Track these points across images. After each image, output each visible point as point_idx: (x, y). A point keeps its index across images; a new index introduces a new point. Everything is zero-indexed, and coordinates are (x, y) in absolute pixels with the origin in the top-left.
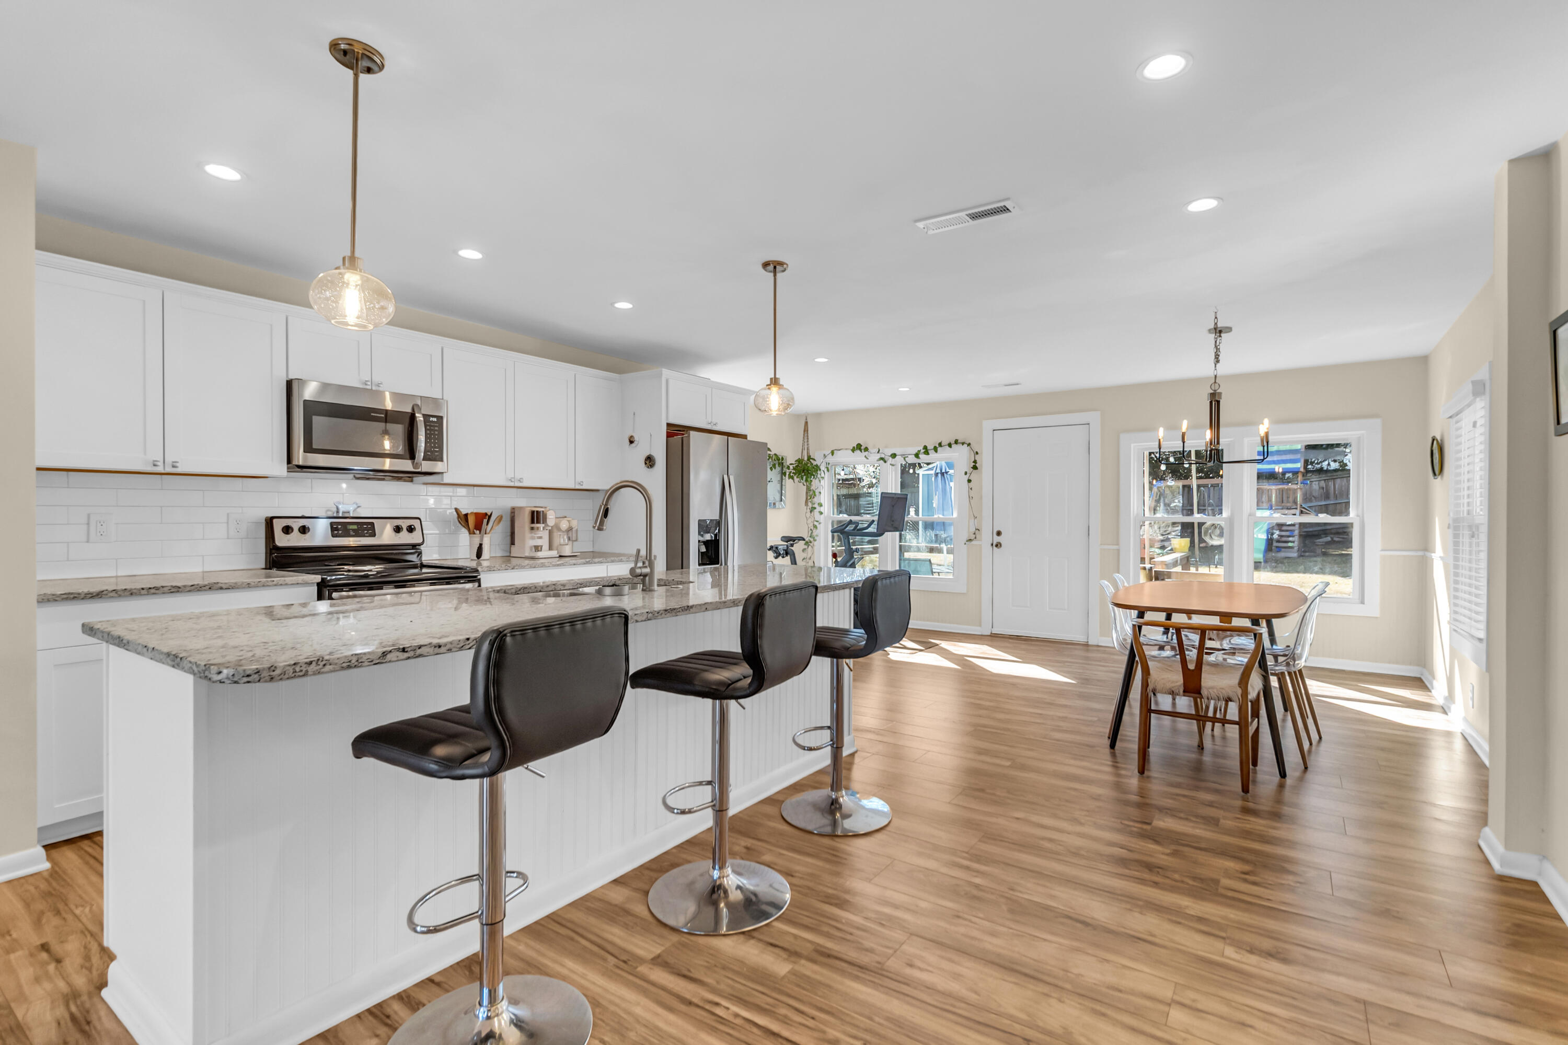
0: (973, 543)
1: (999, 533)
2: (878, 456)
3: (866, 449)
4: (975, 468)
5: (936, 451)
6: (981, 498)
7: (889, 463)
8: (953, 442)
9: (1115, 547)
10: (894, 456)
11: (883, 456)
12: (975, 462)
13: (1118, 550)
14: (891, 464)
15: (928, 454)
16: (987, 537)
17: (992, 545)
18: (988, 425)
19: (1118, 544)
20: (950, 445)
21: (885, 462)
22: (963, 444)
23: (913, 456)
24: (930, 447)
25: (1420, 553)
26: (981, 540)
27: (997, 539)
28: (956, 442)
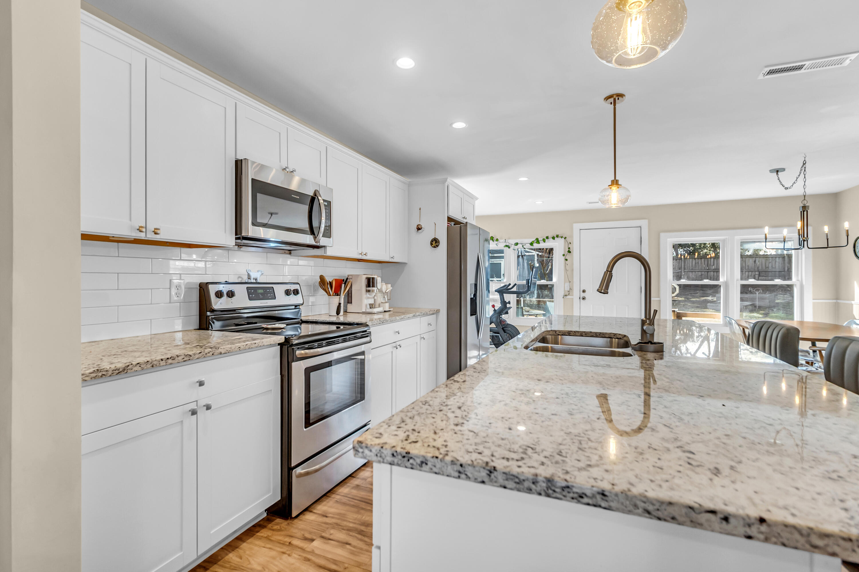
0: (568, 297)
1: (584, 291)
2: (505, 244)
3: (497, 240)
4: (569, 252)
5: (544, 242)
6: (573, 270)
7: (512, 248)
8: (555, 236)
9: (658, 299)
10: (517, 244)
11: (507, 244)
12: (569, 248)
13: (660, 301)
14: (513, 249)
15: (539, 243)
16: (576, 293)
17: (580, 298)
18: (577, 227)
19: (659, 297)
20: (553, 238)
21: (509, 248)
22: (562, 237)
23: (529, 244)
24: (540, 239)
25: (835, 301)
26: (573, 296)
27: (583, 295)
28: (557, 236)
